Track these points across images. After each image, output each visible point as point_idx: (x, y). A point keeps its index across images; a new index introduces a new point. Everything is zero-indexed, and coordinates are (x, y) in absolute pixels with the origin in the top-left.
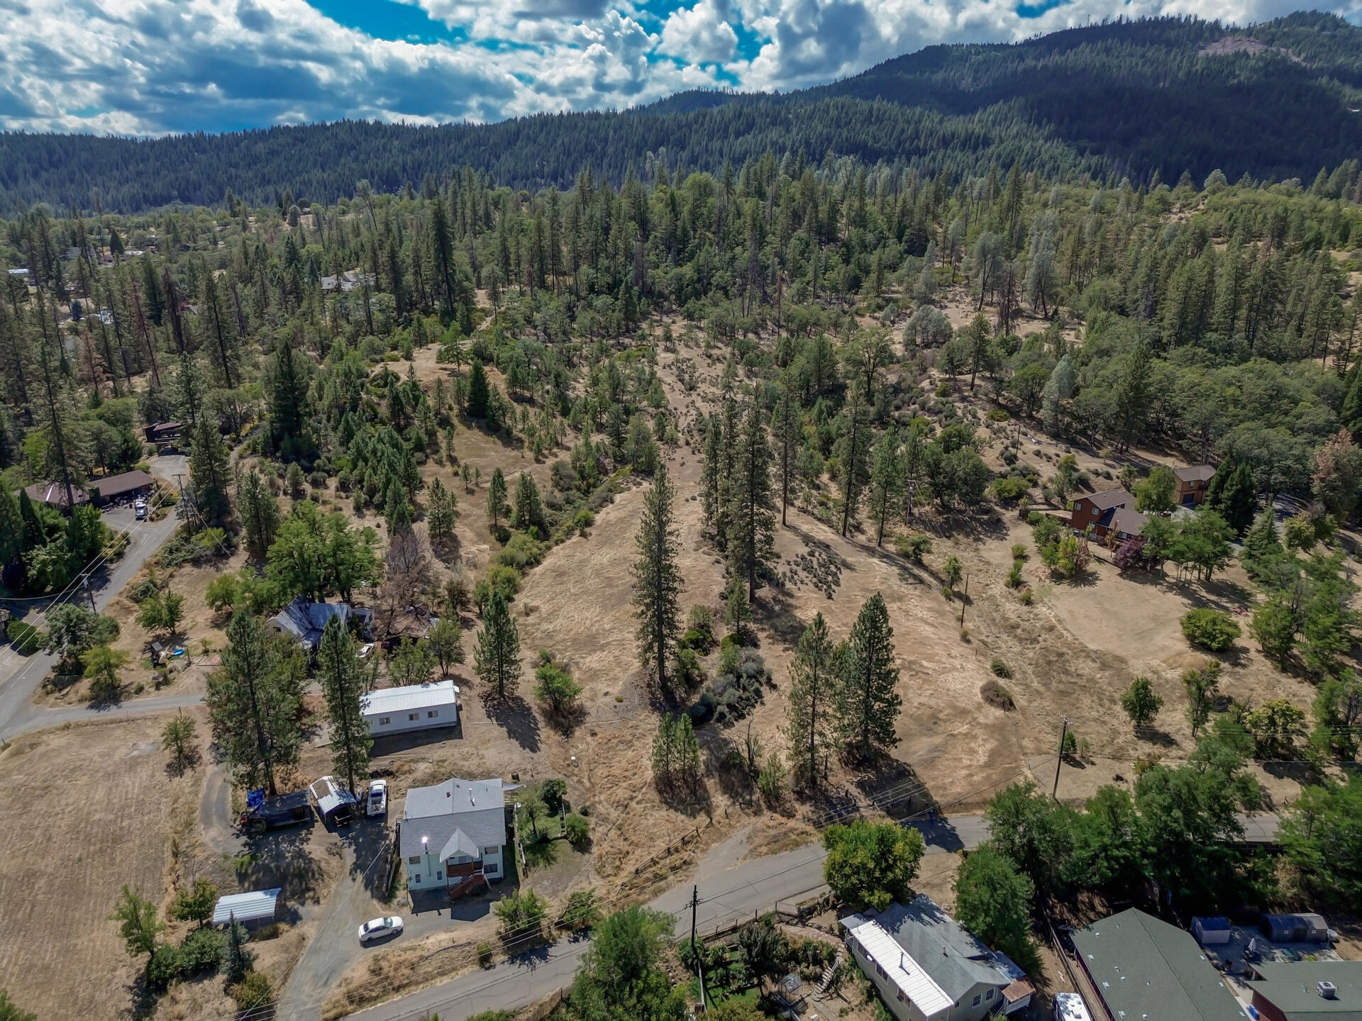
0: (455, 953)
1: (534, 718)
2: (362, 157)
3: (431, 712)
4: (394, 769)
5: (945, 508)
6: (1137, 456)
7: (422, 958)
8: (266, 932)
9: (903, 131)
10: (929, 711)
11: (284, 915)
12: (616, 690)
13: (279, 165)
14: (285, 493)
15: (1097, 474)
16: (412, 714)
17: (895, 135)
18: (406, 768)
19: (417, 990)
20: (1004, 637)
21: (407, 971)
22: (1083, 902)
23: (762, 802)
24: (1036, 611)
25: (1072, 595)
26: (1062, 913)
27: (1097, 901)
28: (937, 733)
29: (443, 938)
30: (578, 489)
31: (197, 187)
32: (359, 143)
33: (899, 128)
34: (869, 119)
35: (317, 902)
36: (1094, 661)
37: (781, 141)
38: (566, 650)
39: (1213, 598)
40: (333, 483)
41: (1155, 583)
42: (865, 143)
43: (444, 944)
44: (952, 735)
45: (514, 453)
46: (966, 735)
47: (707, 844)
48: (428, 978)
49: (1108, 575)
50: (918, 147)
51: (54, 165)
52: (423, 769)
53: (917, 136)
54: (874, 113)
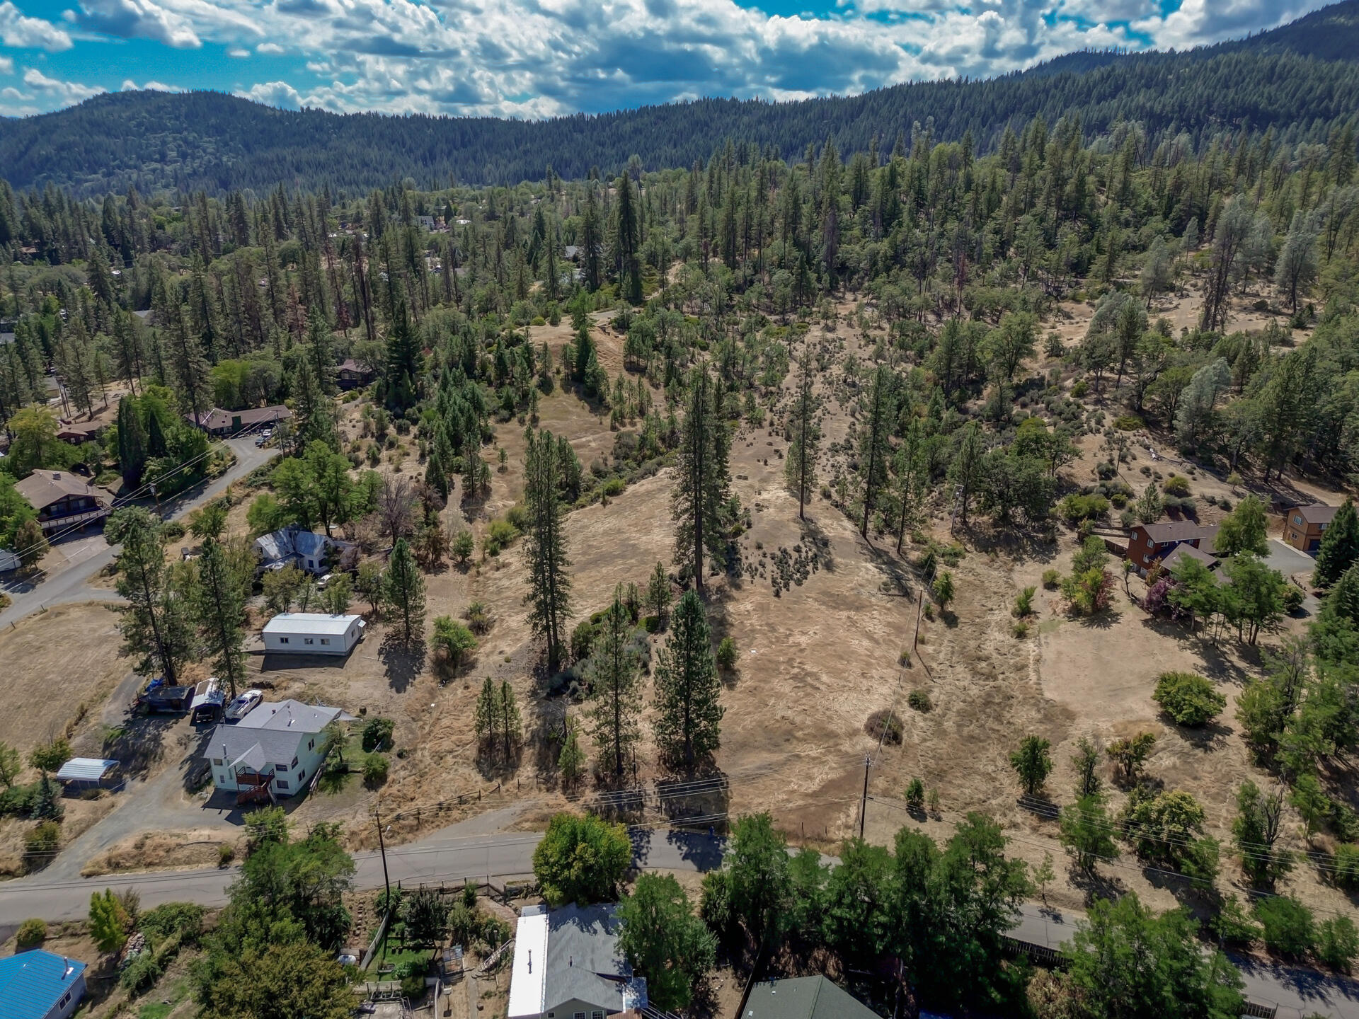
0: (204, 849)
1: (422, 663)
2: (711, 133)
3: (324, 640)
4: (274, 684)
5: (1004, 519)
6: (1289, 487)
7: (180, 846)
8: (90, 792)
9: (1311, 89)
10: (788, 726)
11: (113, 784)
12: (509, 651)
13: (639, 143)
14: (373, 436)
15: (1212, 502)
16: (309, 639)
17: (1298, 95)
18: (284, 685)
19: (160, 871)
20: (960, 668)
21: (162, 853)
22: (816, 960)
23: (560, 782)
24: (1021, 646)
25: (1078, 634)
26: (786, 964)
27: (832, 963)
28: (782, 751)
29: (204, 833)
30: (635, 460)
31: (568, 164)
32: (712, 120)
33: (1306, 86)
34: (1271, 76)
35: (144, 780)
36: (1039, 711)
37: (1148, 105)
38: (502, 607)
39: (1242, 664)
40: (414, 430)
41: (1180, 636)
42: (1256, 104)
43: (201, 839)
44: (798, 756)
45: (595, 419)
46: (814, 759)
47: (483, 808)
48: (177, 862)
49: (1131, 618)
50: (1327, 108)
51: (464, 145)
52: (297, 687)
53: (1329, 94)
54: (1277, 69)
